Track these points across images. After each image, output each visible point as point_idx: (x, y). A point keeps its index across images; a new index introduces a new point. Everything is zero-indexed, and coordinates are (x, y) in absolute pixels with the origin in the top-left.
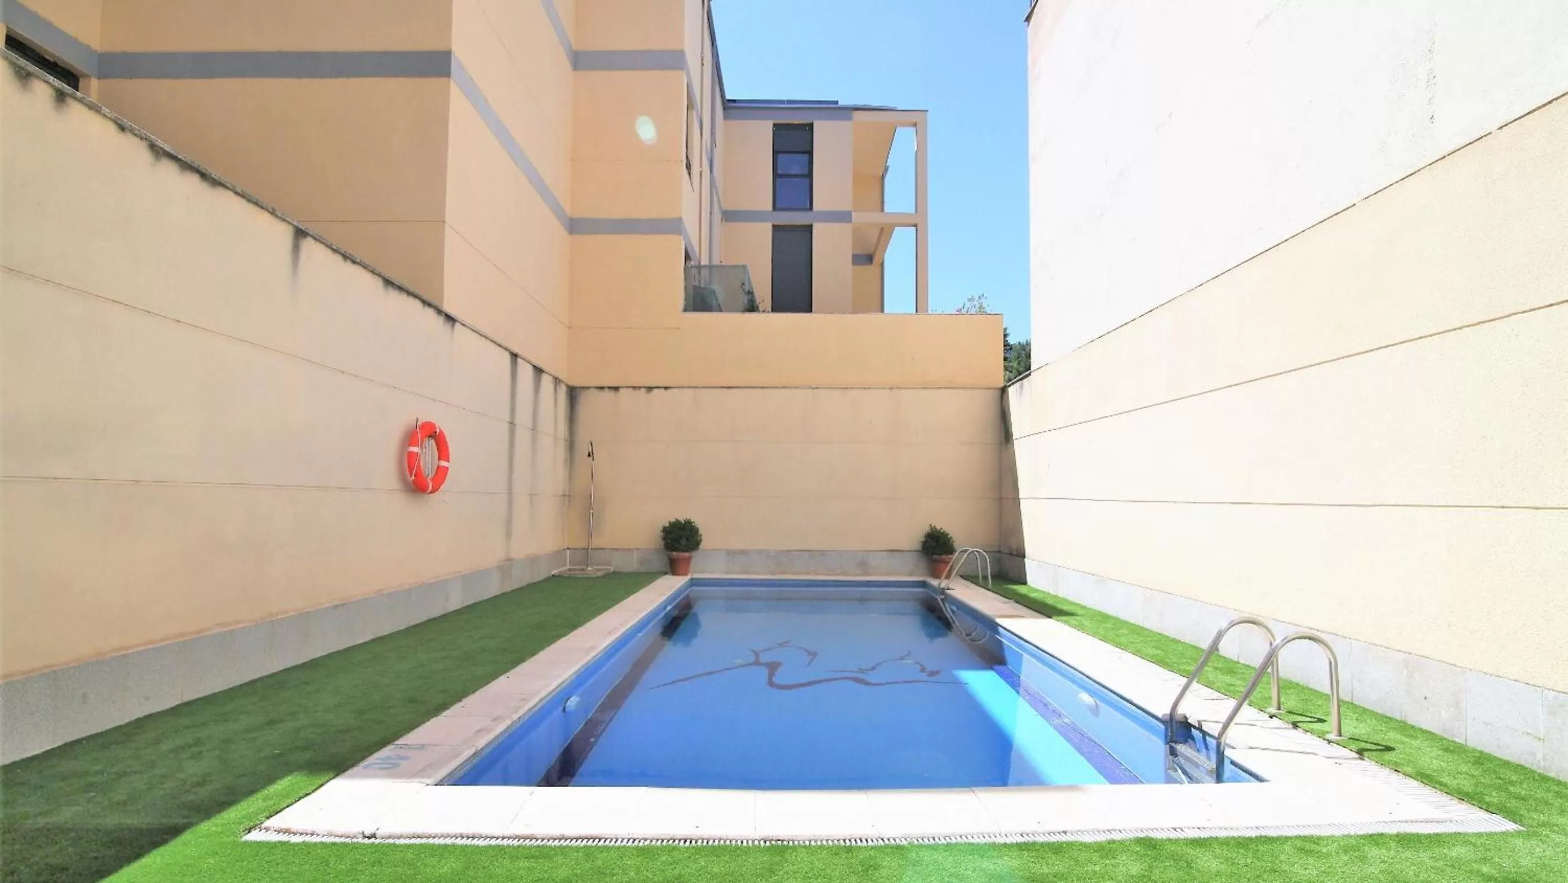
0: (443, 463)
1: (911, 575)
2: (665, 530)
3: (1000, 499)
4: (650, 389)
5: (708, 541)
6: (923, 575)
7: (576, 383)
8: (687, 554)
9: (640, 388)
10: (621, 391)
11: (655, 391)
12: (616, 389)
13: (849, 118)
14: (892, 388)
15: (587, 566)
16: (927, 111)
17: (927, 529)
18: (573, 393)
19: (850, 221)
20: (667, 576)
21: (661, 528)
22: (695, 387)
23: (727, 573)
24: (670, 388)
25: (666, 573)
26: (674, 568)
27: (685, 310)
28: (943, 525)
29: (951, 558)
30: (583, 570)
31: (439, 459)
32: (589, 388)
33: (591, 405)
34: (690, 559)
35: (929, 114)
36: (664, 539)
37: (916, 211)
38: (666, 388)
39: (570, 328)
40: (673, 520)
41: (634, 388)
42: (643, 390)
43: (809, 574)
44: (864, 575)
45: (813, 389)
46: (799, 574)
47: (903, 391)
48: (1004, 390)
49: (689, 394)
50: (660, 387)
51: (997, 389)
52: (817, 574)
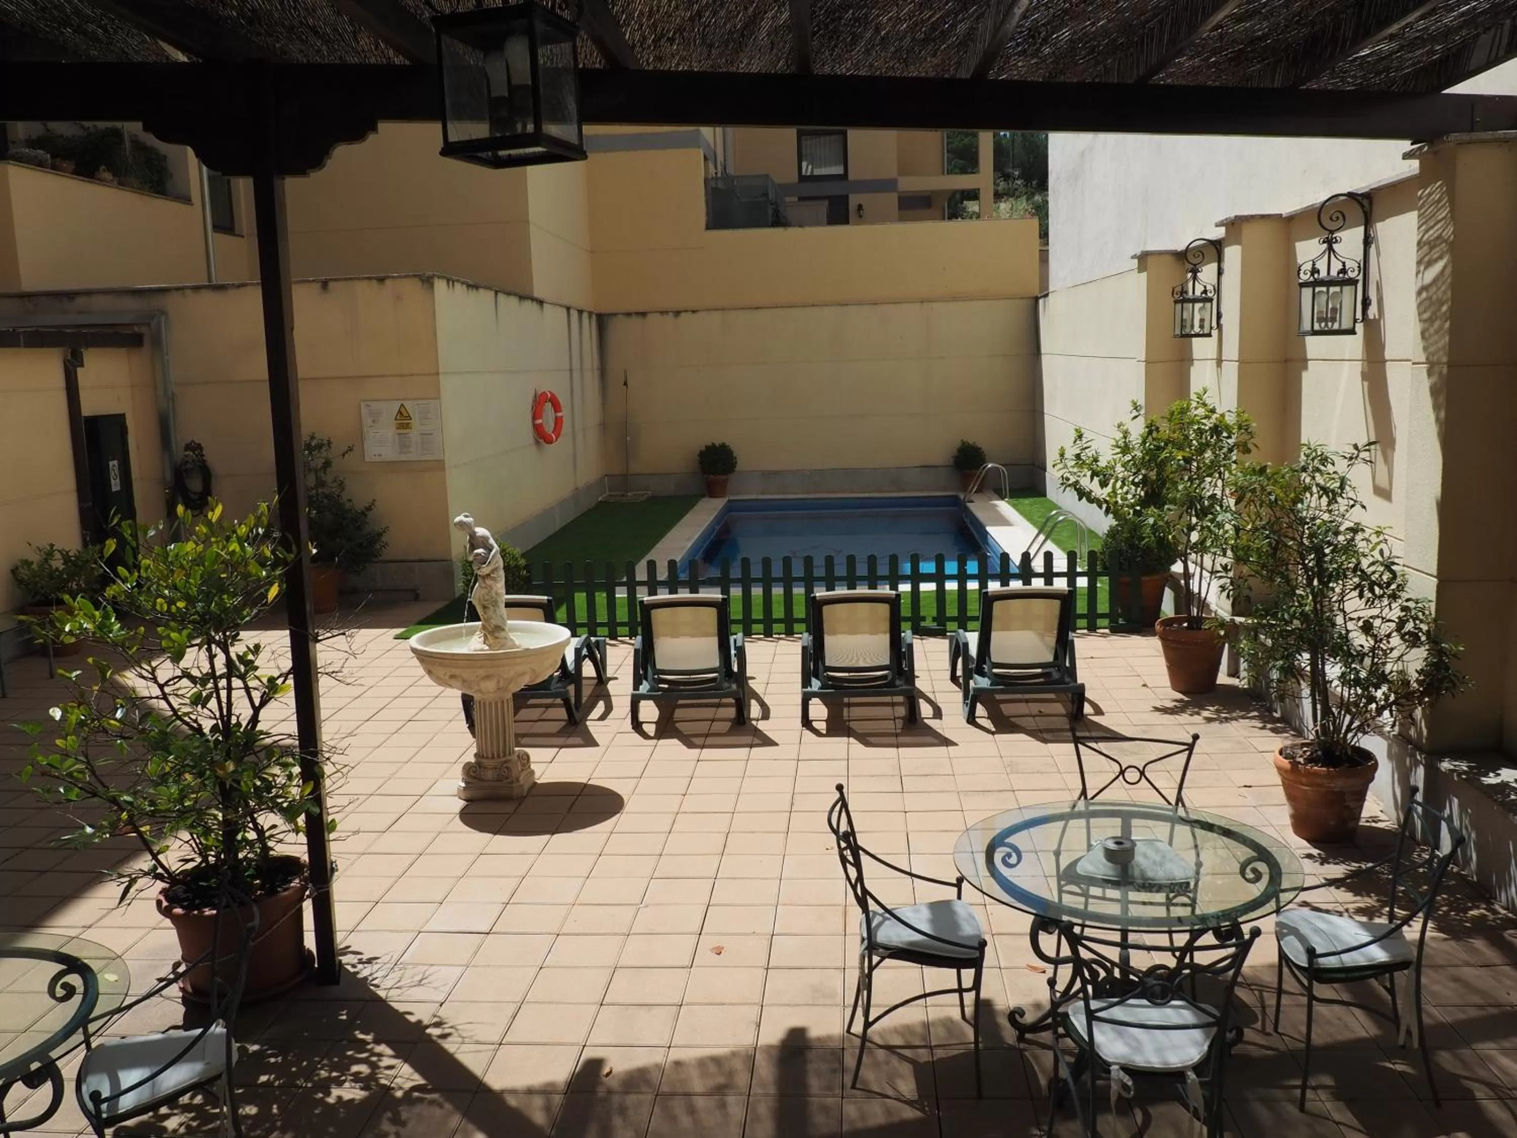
0: (559, 414)
1: (945, 490)
2: (702, 455)
3: (1034, 412)
4: (677, 313)
5: (743, 463)
6: (954, 490)
7: (603, 310)
8: (724, 477)
9: (667, 312)
10: (649, 316)
11: (683, 314)
12: (643, 314)
14: (922, 302)
15: (627, 492)
17: (958, 444)
18: (602, 321)
20: (704, 499)
21: (698, 452)
22: (723, 309)
23: (763, 493)
24: (697, 311)
25: (703, 496)
26: (712, 491)
27: (708, 228)
28: (976, 440)
30: (623, 496)
31: (556, 412)
32: (615, 315)
33: (619, 329)
34: (726, 481)
36: (701, 463)
38: (694, 312)
39: (592, 252)
40: (710, 444)
41: (662, 313)
42: (671, 314)
43: (843, 492)
44: (898, 491)
45: (842, 305)
46: (834, 492)
47: (935, 305)
48: (1037, 299)
49: (717, 316)
50: (686, 311)
51: (1029, 298)
52: (852, 492)
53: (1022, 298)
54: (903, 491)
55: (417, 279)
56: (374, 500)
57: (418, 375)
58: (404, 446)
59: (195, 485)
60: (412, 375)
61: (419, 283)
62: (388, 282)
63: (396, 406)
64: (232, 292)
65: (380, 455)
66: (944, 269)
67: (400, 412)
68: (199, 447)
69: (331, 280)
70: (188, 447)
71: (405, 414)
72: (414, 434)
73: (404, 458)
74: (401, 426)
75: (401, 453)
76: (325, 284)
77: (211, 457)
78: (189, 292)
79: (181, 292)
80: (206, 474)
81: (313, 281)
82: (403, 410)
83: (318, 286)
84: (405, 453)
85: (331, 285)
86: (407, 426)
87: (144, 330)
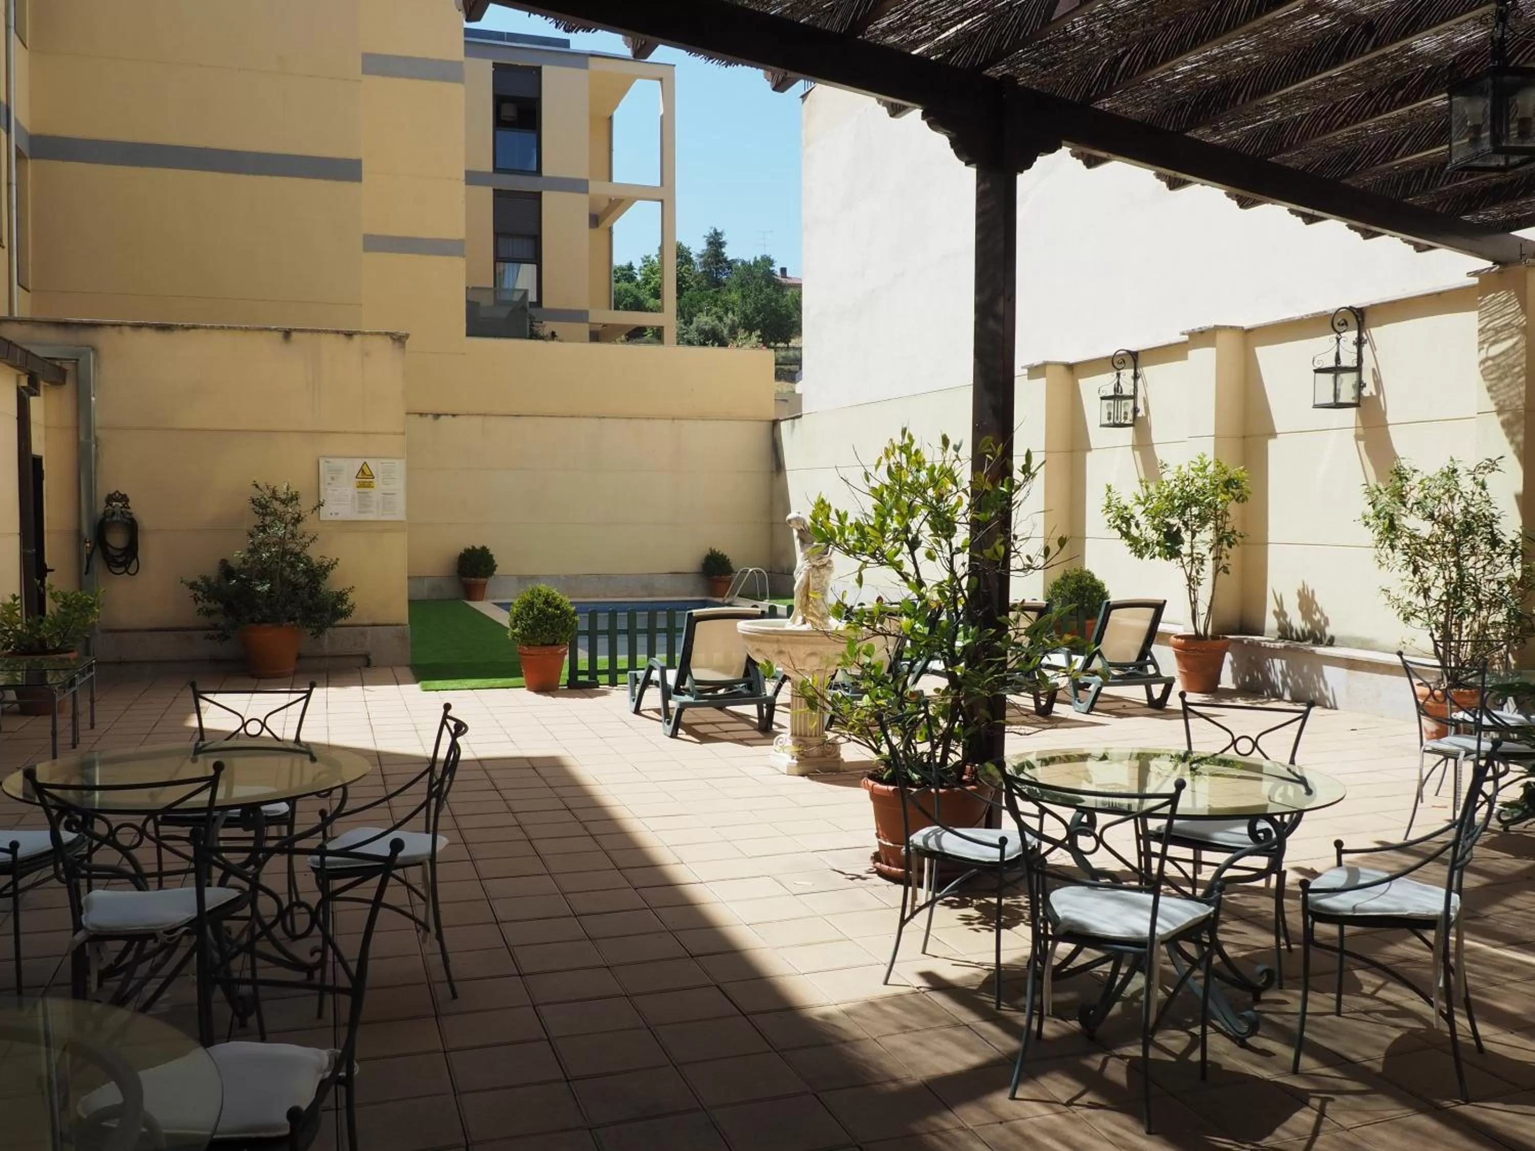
1: (692, 595)
2: (462, 557)
3: (772, 524)
4: (437, 416)
6: (703, 596)
8: (484, 580)
9: (427, 414)
11: (442, 417)
13: (585, 66)
14: (673, 419)
16: (674, 65)
17: (706, 552)
19: (587, 192)
20: (465, 602)
22: (485, 415)
24: (458, 415)
25: (461, 600)
27: (468, 335)
28: (722, 548)
29: (731, 579)
34: (485, 585)
35: (676, 68)
36: (461, 565)
37: (662, 184)
38: (454, 415)
40: (470, 546)
41: (421, 414)
42: (430, 417)
43: (598, 597)
44: (649, 596)
45: (600, 418)
46: (590, 597)
47: (683, 422)
48: (775, 423)
49: (477, 420)
50: (446, 415)
51: (769, 421)
52: (605, 596)
53: (761, 421)
54: (653, 596)
55: (388, 338)
56: (337, 559)
57: (382, 433)
58: (364, 505)
59: (117, 540)
60: (377, 433)
61: (390, 341)
62: (357, 338)
63: (358, 463)
64: (178, 335)
65: (337, 514)
66: (692, 390)
67: (362, 470)
68: (124, 498)
69: (295, 330)
70: (110, 499)
71: (368, 472)
72: (375, 493)
73: (363, 517)
74: (362, 485)
75: (360, 512)
76: (287, 334)
77: (139, 509)
78: (127, 330)
79: (117, 328)
80: (132, 527)
81: (276, 330)
82: (365, 468)
83: (279, 336)
84: (365, 512)
85: (294, 335)
86: (369, 485)
87: (68, 366)
